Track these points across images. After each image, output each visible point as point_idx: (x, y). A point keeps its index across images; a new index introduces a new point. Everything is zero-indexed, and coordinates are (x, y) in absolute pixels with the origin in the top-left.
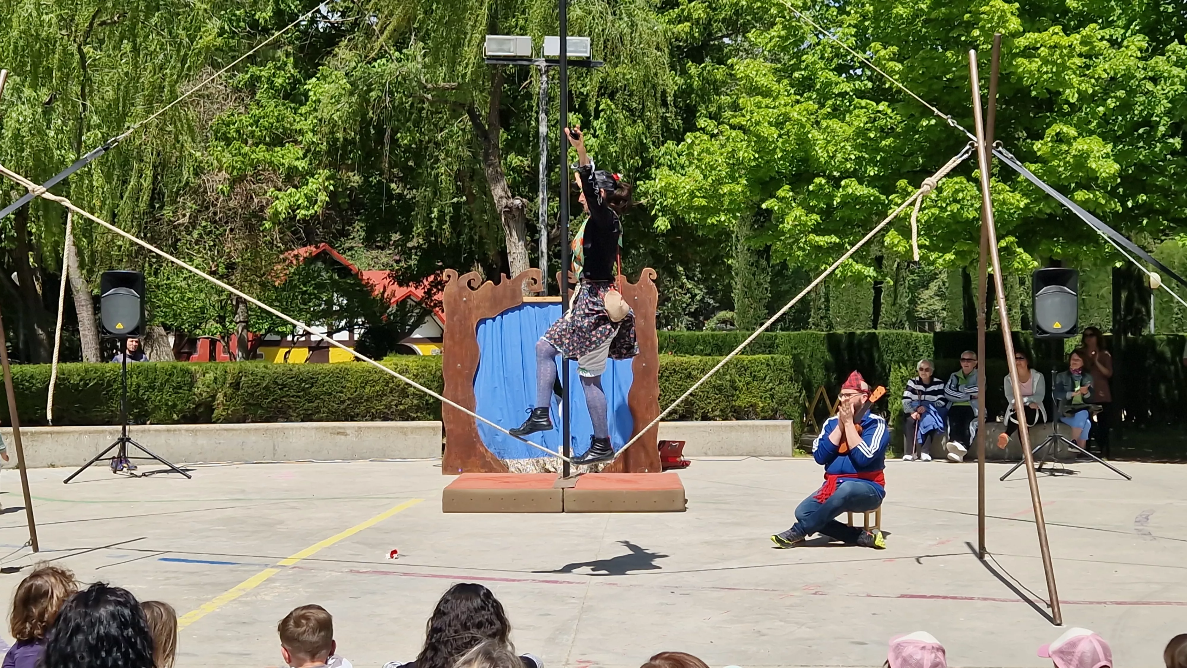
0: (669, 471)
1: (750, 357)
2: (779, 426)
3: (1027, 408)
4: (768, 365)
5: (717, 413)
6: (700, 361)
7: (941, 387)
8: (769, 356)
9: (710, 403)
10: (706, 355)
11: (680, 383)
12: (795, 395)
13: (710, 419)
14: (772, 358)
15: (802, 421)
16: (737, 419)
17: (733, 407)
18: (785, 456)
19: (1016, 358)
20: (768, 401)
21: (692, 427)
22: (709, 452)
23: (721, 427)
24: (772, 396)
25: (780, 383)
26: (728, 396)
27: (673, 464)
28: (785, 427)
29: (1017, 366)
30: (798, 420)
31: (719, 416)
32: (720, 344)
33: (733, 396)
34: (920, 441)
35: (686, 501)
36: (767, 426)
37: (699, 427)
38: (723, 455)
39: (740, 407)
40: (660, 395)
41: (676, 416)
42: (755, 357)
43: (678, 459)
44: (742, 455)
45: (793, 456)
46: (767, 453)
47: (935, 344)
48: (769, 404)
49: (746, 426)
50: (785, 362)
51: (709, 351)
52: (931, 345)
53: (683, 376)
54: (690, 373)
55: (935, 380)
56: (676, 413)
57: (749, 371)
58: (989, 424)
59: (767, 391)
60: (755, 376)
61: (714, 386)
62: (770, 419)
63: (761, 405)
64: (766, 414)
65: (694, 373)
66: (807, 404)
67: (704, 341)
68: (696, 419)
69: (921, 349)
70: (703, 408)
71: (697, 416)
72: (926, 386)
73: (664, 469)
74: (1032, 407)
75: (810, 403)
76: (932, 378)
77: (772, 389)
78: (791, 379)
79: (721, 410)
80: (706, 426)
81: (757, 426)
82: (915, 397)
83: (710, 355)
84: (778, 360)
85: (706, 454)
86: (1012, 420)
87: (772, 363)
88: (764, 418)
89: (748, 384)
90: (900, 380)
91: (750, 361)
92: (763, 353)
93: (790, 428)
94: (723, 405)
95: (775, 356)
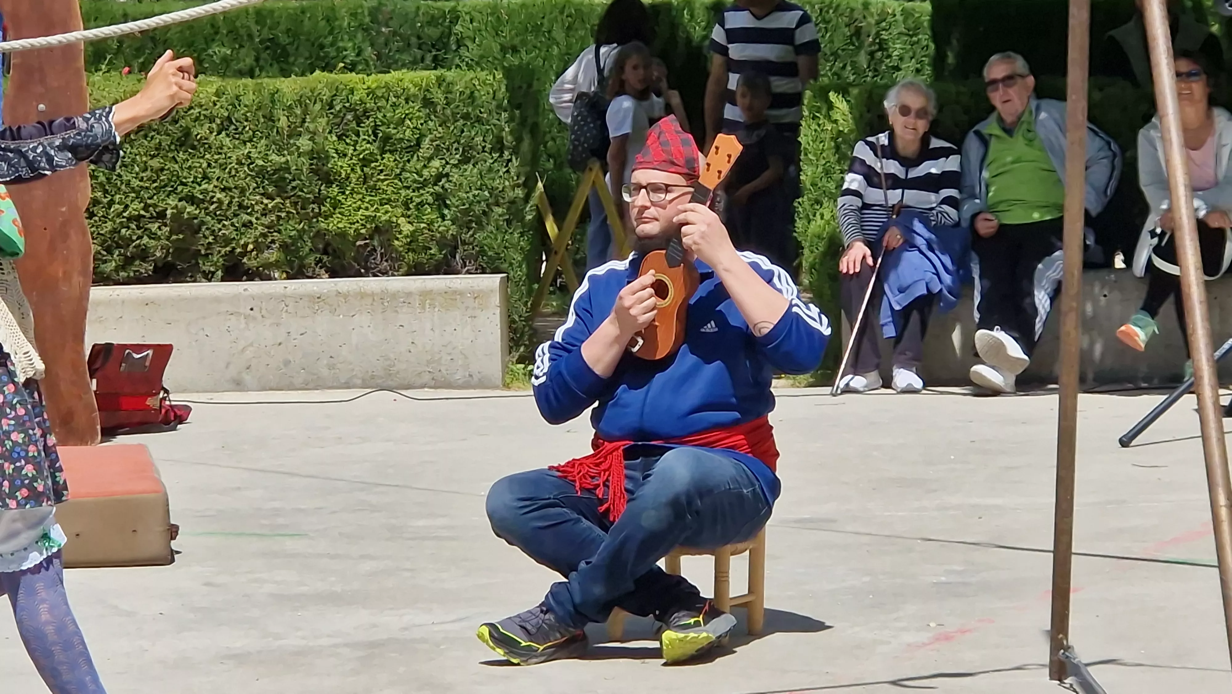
0: (121, 440)
1: (373, 80)
2: (461, 293)
3: (1202, 226)
4: (427, 103)
5: (272, 255)
6: (218, 94)
7: (952, 164)
8: (432, 75)
9: (248, 225)
10: (241, 74)
11: (155, 163)
12: (510, 194)
13: (252, 275)
14: (440, 81)
15: (533, 275)
16: (333, 274)
17: (320, 234)
18: (482, 385)
19: (1178, 74)
20: (430, 214)
21: (196, 299)
22: (247, 378)
23: (282, 298)
24: (441, 201)
25: (465, 160)
26: (306, 203)
27: (138, 417)
28: (478, 295)
29: (1180, 96)
30: (521, 273)
31: (276, 265)
32: (284, 39)
33: (319, 200)
34: (890, 331)
35: (173, 531)
36: (425, 294)
37: (217, 300)
38: (291, 387)
39: (342, 235)
40: (95, 202)
41: (147, 268)
42: (387, 77)
43: (150, 402)
44: (347, 386)
45: (506, 386)
46: (426, 378)
47: (935, 37)
48: (432, 223)
49: (362, 295)
50: (483, 95)
51: (250, 61)
52: (924, 37)
53: (166, 141)
54: (187, 133)
55: (936, 143)
56: (144, 259)
57: (369, 122)
58: (1092, 274)
59: (424, 184)
60: (387, 138)
61: (262, 173)
62: (436, 271)
63: (407, 228)
64: (423, 258)
65: (201, 131)
66: (551, 227)
67: (233, 32)
68: (209, 277)
69: (897, 49)
70: (227, 241)
71: (207, 267)
72: (908, 163)
73: (109, 433)
74: (1214, 223)
75: (559, 220)
76: (925, 140)
77: (439, 177)
78: (499, 146)
79: (284, 247)
80: (236, 298)
81: (394, 296)
82: (875, 195)
83: (251, 74)
84: (459, 87)
85: (238, 385)
86: (1159, 263)
87: (438, 96)
88: (417, 270)
89: (365, 162)
90: (829, 144)
91: (371, 92)
92: (413, 65)
93: (496, 299)
94: (291, 228)
95: (450, 75)
